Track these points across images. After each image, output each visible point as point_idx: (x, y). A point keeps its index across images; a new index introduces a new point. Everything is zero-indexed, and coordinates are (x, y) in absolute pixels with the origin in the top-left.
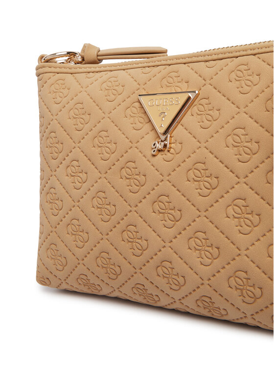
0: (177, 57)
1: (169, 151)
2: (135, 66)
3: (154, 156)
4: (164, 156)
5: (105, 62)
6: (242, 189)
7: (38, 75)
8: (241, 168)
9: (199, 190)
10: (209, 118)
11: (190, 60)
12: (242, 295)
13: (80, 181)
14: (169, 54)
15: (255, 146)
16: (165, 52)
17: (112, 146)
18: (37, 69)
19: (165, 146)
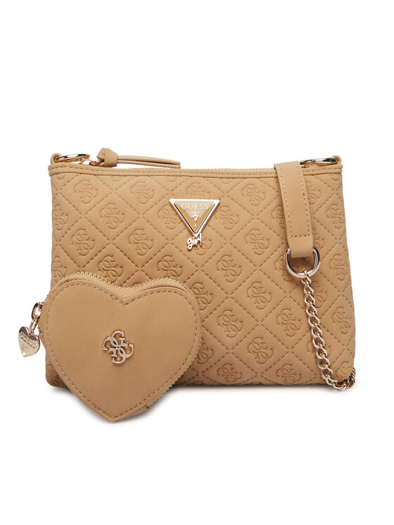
1: (201, 246)
2: (162, 173)
3: (190, 250)
4: (197, 251)
5: (120, 166)
6: (258, 275)
7: (51, 175)
8: (257, 259)
9: (227, 277)
10: (230, 221)
11: (208, 175)
12: (258, 357)
13: (115, 274)
15: (266, 243)
18: (50, 169)
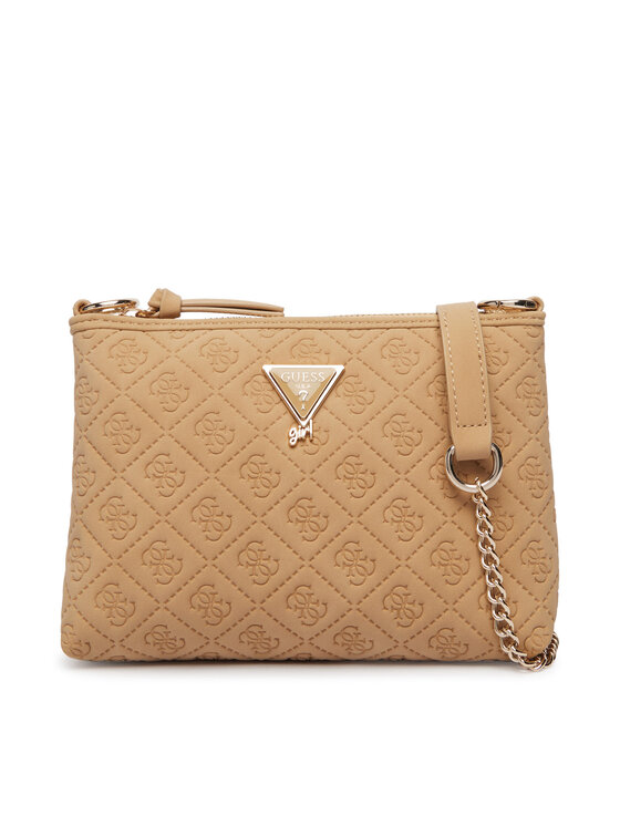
0: (300, 320)
1: (311, 441)
2: (253, 324)
5: (184, 316)
7: (74, 332)
8: (402, 462)
9: (352, 490)
10: (361, 400)
11: (327, 326)
12: (398, 616)
13: (172, 483)
14: (287, 314)
15: (416, 436)
16: (281, 310)
17: (228, 434)
18: (72, 323)
19: (308, 434)
